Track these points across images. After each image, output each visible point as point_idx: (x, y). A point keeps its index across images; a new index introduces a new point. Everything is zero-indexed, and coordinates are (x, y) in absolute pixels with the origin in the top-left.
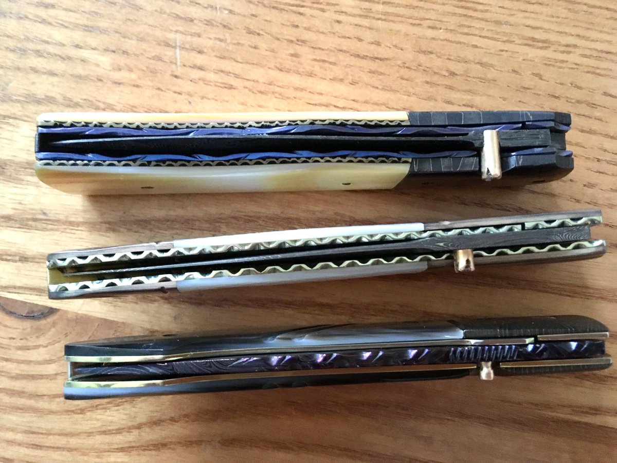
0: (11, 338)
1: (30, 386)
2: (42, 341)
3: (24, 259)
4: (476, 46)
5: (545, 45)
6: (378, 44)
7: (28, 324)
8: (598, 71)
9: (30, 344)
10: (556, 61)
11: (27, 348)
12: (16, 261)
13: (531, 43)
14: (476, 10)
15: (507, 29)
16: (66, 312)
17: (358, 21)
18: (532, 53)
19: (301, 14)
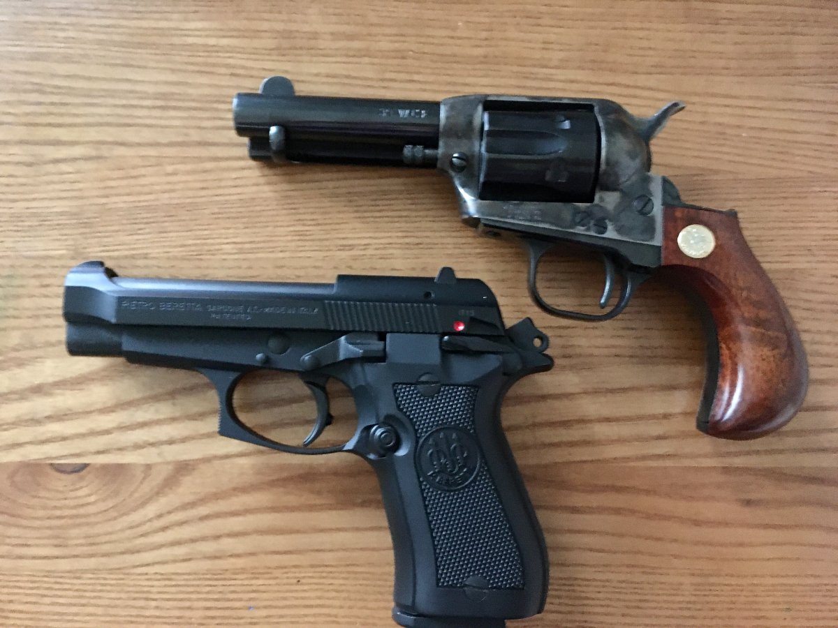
0: (65, 486)
1: (82, 511)
2: (83, 483)
3: (64, 439)
4: (309, 257)
5: (351, 247)
6: (250, 268)
7: (73, 476)
8: (385, 256)
9: (78, 487)
10: (360, 255)
11: (77, 489)
12: (59, 441)
13: (342, 248)
14: (306, 235)
15: (327, 243)
16: (96, 464)
17: (236, 256)
18: (344, 254)
19: (201, 259)
